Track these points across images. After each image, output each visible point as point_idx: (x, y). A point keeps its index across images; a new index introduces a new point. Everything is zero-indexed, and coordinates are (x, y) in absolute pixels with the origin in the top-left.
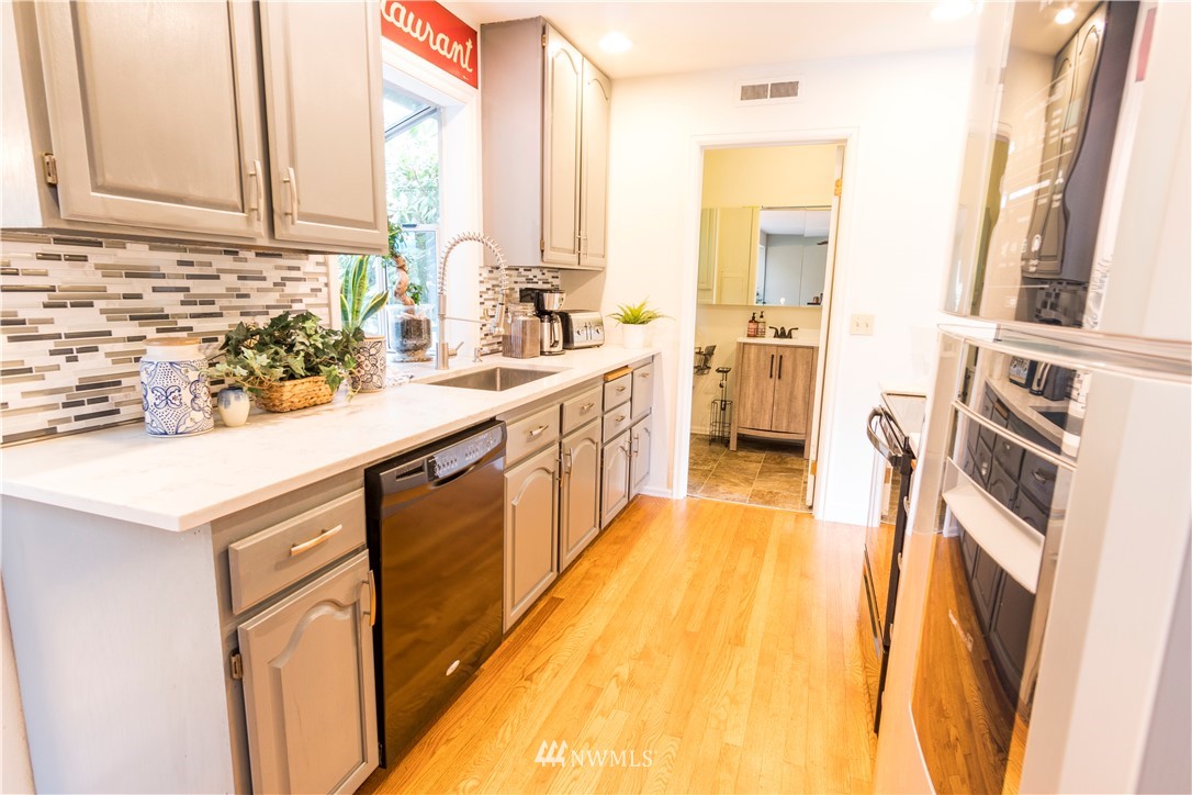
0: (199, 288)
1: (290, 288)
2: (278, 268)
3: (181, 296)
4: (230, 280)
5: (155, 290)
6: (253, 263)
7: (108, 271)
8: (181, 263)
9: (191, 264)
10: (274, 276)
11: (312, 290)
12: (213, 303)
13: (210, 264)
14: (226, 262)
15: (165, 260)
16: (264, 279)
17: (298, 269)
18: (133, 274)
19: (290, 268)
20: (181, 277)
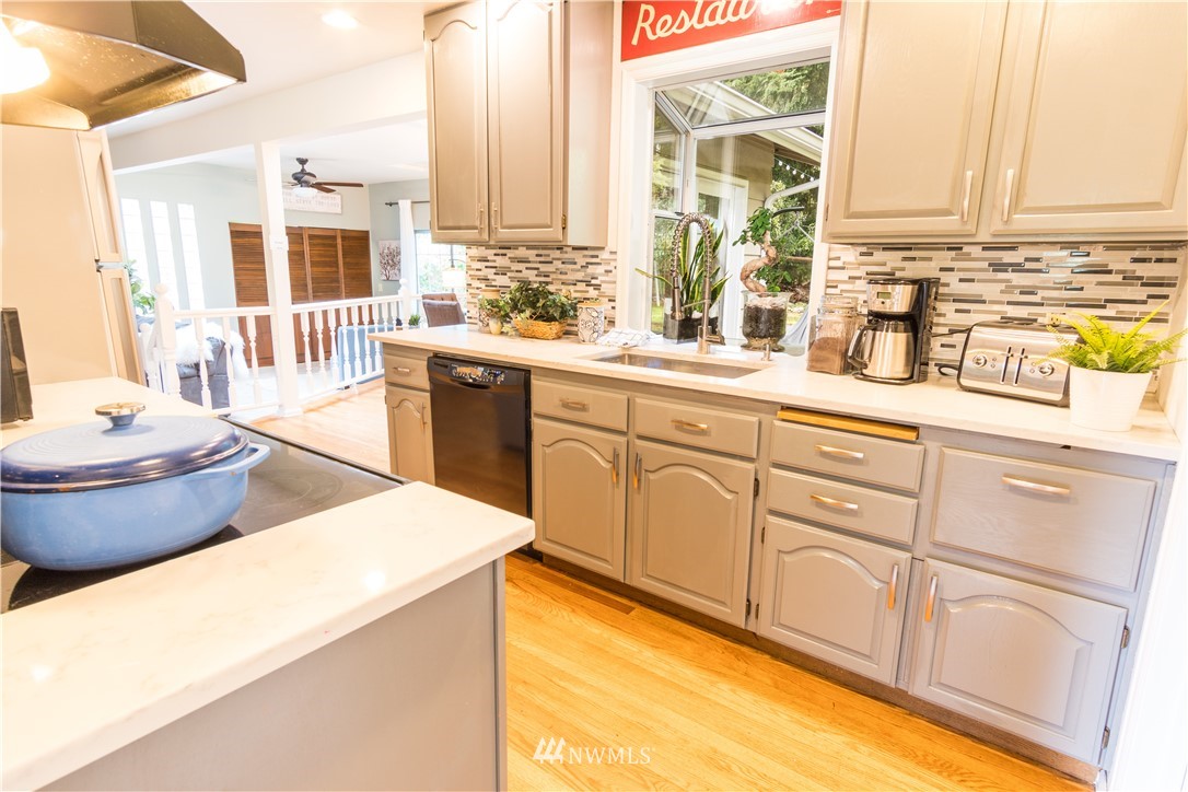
0: (544, 268)
1: (591, 269)
2: (585, 256)
3: (536, 272)
4: (558, 264)
5: (527, 268)
6: (570, 255)
7: (513, 260)
8: (537, 255)
9: (541, 255)
10: (582, 261)
11: (606, 271)
12: (548, 276)
13: (549, 256)
14: (557, 254)
15: (531, 254)
16: (575, 263)
17: (597, 257)
18: (521, 261)
19: (593, 257)
20: (536, 262)
